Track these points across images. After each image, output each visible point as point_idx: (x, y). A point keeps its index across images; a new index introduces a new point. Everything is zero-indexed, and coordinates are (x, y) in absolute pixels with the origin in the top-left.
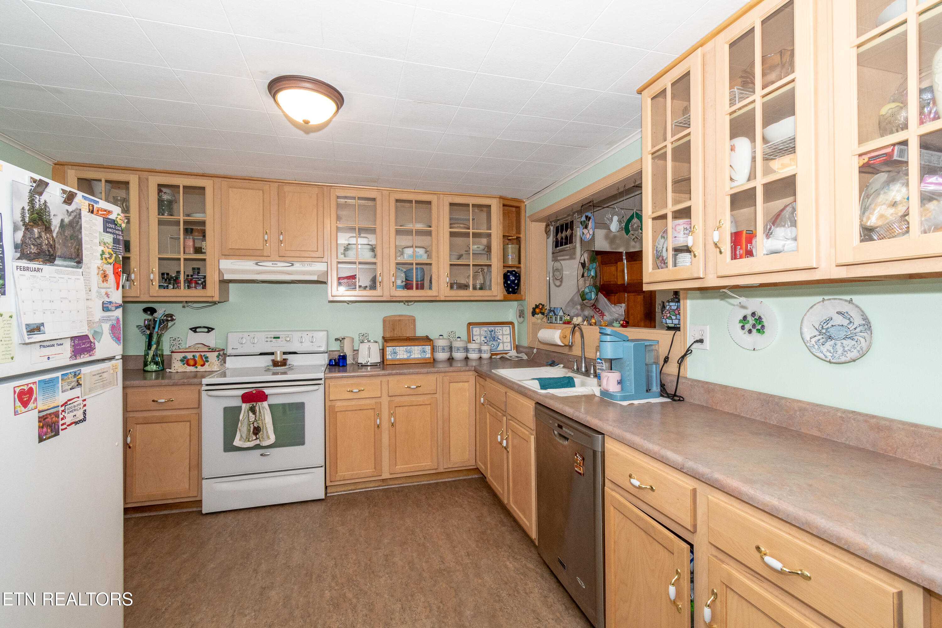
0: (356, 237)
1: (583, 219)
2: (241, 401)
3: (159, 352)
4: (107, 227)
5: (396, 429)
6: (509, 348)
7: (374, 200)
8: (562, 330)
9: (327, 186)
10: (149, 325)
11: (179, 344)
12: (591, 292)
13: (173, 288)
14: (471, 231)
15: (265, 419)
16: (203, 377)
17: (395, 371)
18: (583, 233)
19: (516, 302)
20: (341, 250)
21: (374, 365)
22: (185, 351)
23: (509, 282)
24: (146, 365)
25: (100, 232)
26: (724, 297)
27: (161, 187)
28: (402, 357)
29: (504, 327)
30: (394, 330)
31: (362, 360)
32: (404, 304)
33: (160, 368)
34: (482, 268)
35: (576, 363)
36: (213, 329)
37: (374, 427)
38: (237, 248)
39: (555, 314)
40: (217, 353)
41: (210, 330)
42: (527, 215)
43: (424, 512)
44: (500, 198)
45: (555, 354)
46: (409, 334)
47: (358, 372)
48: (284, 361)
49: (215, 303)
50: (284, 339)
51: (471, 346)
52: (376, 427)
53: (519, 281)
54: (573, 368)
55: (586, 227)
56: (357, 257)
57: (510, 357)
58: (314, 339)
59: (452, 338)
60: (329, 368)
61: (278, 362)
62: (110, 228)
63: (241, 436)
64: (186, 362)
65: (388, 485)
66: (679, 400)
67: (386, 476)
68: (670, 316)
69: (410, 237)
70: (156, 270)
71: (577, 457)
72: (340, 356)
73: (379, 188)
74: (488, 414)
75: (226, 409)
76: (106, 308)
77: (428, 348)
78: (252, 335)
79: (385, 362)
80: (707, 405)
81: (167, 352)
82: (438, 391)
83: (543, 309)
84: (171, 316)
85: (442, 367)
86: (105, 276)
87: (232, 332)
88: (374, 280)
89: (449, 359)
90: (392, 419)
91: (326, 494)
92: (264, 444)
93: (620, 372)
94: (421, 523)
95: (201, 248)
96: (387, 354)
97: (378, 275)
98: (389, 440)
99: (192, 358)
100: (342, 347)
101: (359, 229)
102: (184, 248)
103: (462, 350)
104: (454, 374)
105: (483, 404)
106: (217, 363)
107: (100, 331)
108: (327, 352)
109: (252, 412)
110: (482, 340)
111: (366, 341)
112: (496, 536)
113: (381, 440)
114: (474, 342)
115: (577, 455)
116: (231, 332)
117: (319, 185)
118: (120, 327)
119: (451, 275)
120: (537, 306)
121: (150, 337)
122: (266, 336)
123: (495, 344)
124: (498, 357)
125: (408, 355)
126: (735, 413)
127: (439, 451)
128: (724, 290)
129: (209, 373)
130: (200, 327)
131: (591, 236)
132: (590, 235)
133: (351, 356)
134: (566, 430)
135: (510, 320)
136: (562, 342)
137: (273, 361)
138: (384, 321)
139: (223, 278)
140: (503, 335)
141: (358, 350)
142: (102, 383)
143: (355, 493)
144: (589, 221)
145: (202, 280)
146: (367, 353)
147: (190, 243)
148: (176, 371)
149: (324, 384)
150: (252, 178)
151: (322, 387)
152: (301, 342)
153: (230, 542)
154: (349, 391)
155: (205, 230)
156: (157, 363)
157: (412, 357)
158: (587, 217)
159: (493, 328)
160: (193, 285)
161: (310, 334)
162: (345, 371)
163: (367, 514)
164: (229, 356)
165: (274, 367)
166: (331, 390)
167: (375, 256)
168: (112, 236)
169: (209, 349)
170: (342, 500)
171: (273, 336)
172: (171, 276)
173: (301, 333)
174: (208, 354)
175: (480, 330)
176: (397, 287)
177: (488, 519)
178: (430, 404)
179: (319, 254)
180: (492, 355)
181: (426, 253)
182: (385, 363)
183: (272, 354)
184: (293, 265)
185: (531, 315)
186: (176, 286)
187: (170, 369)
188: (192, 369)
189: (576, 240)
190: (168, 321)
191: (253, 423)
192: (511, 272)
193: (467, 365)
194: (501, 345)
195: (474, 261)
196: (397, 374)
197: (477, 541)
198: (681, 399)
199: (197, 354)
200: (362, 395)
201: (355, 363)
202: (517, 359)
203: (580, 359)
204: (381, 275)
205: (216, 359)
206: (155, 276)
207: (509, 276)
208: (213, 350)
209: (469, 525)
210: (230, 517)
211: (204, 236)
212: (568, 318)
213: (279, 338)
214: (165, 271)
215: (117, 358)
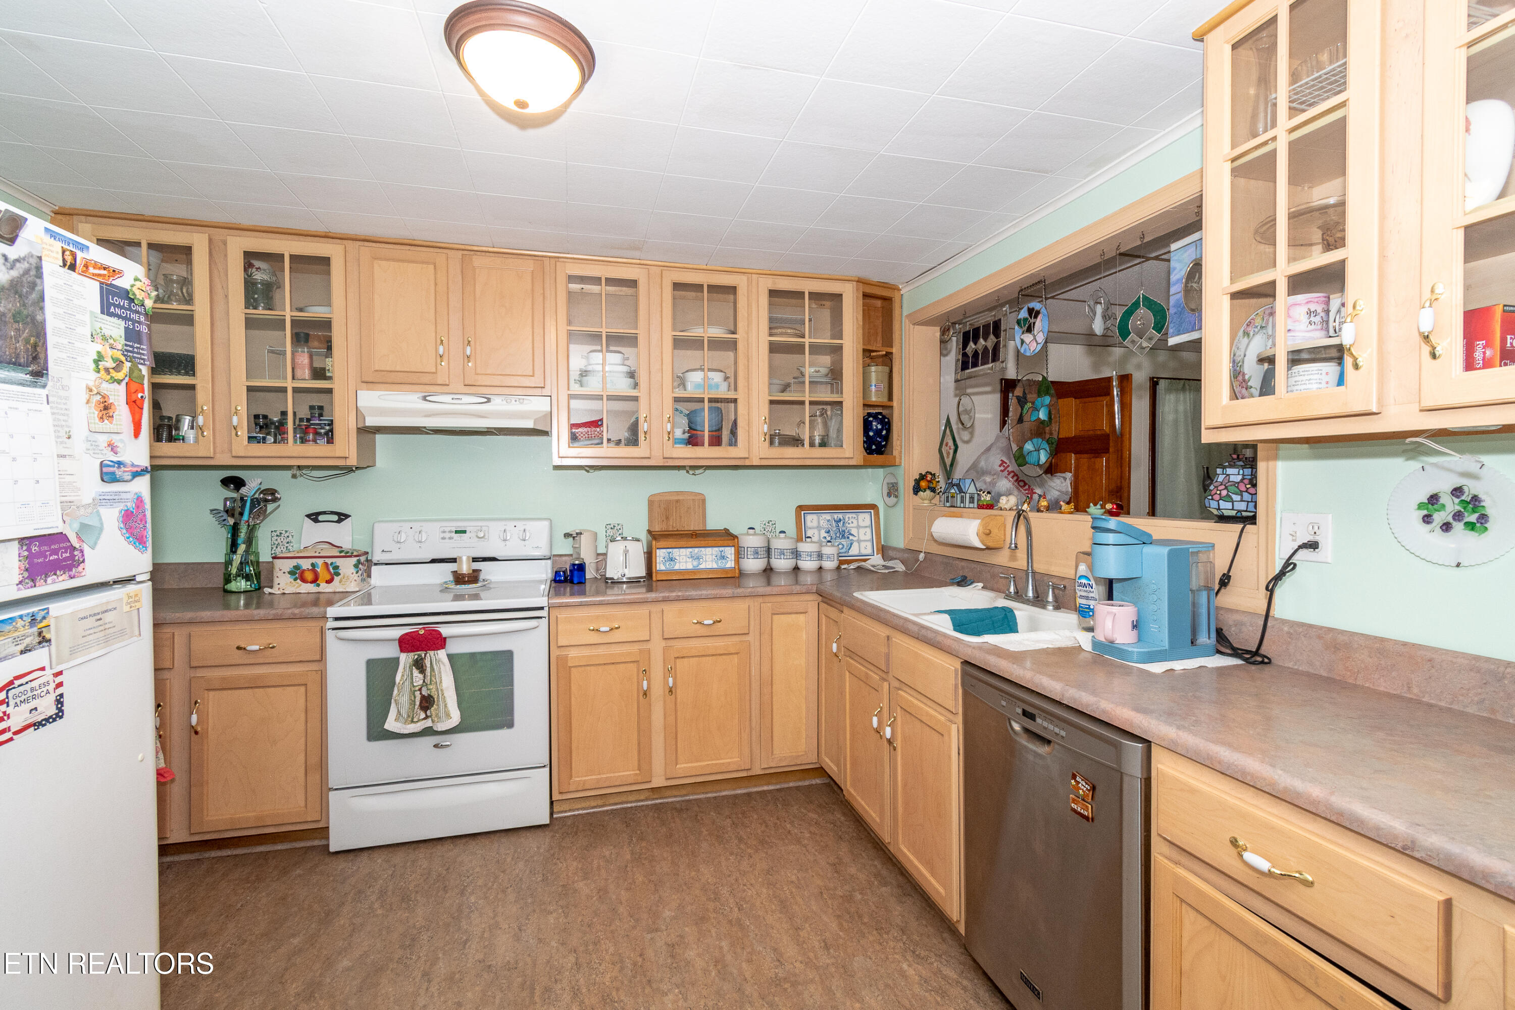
0: (601, 351)
1: (1024, 314)
2: (398, 648)
3: (252, 558)
4: (109, 305)
5: (676, 698)
6: (869, 551)
7: (633, 284)
8: (983, 520)
9: (550, 257)
10: (233, 509)
11: (288, 543)
12: (1038, 450)
13: (275, 442)
14: (807, 341)
15: (441, 682)
16: (331, 603)
17: (674, 594)
18: (1023, 342)
19: (881, 471)
20: (574, 375)
21: (634, 582)
22: (297, 555)
23: (871, 434)
24: (228, 580)
25: (92, 313)
26: (1416, 452)
27: (250, 257)
28: (684, 568)
29: (860, 514)
30: (667, 518)
31: (613, 572)
32: (688, 472)
33: (253, 586)
34: (823, 409)
35: (1014, 581)
36: (347, 516)
37: (638, 696)
38: (388, 369)
39: (961, 491)
40: (354, 560)
41: (342, 517)
42: (905, 313)
43: (732, 854)
44: (858, 281)
45: (963, 564)
46: (693, 525)
47: (605, 594)
48: (475, 574)
49: (349, 470)
50: (473, 535)
51: (804, 547)
52: (641, 695)
53: (889, 430)
54: (1008, 590)
55: (1029, 330)
56: (604, 388)
57: (873, 566)
58: (528, 534)
59: (768, 534)
60: (555, 587)
61: (463, 575)
62: (119, 306)
63: (399, 712)
64: (298, 574)
65: (661, 798)
66: (1262, 662)
67: (658, 781)
68: (1227, 495)
69: (698, 353)
70: (243, 408)
71: (1078, 783)
72: (574, 565)
73: (642, 262)
74: (847, 673)
75: (370, 663)
76: (108, 475)
77: (730, 552)
78: (417, 526)
79: (654, 575)
80: (1330, 675)
81: (265, 556)
82: (752, 628)
83: (934, 482)
84: (273, 492)
85: (752, 584)
86: (106, 408)
87: (382, 521)
88: (634, 429)
89: (765, 570)
90: (671, 680)
91: (552, 814)
92: (440, 727)
93: (1135, 604)
94: (729, 876)
95: (324, 369)
96: (658, 561)
97: (641, 420)
98: (665, 718)
99: (310, 568)
100: (577, 549)
101: (607, 336)
102: (293, 369)
103: (789, 555)
104: (779, 599)
105: (836, 655)
106: (355, 576)
107: (97, 524)
108: (550, 558)
109: (417, 668)
110: (822, 536)
111: (620, 538)
112: (873, 907)
113: (649, 717)
114: (808, 540)
115: (1078, 779)
116: (379, 522)
117: (535, 256)
118: (145, 515)
119: (772, 420)
120: (922, 477)
121: (235, 529)
122: (442, 529)
123: (844, 543)
124: (852, 566)
125: (695, 563)
126: (1408, 696)
127: (754, 738)
128: (1417, 439)
129: (341, 594)
130: (324, 513)
131: (1039, 347)
132: (1038, 344)
133: (593, 565)
134: (1045, 724)
135: (868, 500)
136: (982, 542)
137: (455, 573)
138: (651, 503)
139: (365, 423)
140: (858, 527)
141: (605, 554)
142: (102, 634)
143: (604, 811)
144: (1036, 317)
145: (327, 428)
146: (622, 558)
147: (303, 359)
148: (282, 591)
149: (547, 618)
150: (415, 242)
151: (544, 622)
152: (505, 540)
153: (379, 912)
154: (593, 630)
155: (331, 337)
156: (247, 577)
157: (702, 566)
158: (1031, 311)
159: (840, 516)
160: (311, 436)
161: (521, 525)
162: (583, 593)
163: (628, 857)
164: (376, 564)
165: (456, 584)
166: (560, 627)
167: (636, 385)
168: (122, 323)
169: (341, 552)
170: (581, 826)
171: (454, 529)
172: (270, 420)
173: (504, 523)
174: (339, 562)
175: (819, 519)
176: (677, 441)
177: (853, 870)
178: (737, 653)
179: (536, 381)
180: (842, 562)
181: (725, 380)
182: (654, 579)
183: (454, 560)
184: (489, 400)
185: (912, 491)
186: (279, 437)
187: (271, 587)
188: (310, 588)
189: (1006, 354)
190: (266, 501)
191: (420, 690)
192: (875, 416)
193: (797, 582)
194: (855, 545)
195: (812, 395)
196: (678, 599)
197: (839, 916)
198: (1266, 660)
199: (320, 562)
200: (617, 636)
201: (599, 577)
202: (887, 571)
203: (1023, 575)
204: (648, 418)
205: (354, 570)
206: (241, 420)
207: (871, 422)
208: (347, 555)
209: (819, 882)
210: (379, 859)
211: (329, 348)
212: (988, 498)
213: (464, 532)
214: (261, 411)
215: (138, 579)
